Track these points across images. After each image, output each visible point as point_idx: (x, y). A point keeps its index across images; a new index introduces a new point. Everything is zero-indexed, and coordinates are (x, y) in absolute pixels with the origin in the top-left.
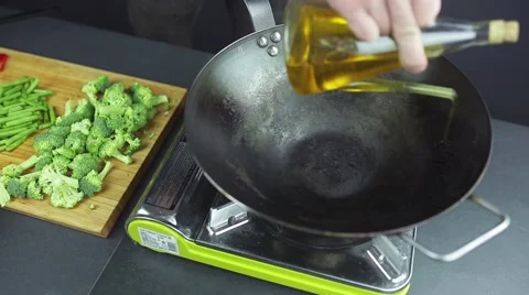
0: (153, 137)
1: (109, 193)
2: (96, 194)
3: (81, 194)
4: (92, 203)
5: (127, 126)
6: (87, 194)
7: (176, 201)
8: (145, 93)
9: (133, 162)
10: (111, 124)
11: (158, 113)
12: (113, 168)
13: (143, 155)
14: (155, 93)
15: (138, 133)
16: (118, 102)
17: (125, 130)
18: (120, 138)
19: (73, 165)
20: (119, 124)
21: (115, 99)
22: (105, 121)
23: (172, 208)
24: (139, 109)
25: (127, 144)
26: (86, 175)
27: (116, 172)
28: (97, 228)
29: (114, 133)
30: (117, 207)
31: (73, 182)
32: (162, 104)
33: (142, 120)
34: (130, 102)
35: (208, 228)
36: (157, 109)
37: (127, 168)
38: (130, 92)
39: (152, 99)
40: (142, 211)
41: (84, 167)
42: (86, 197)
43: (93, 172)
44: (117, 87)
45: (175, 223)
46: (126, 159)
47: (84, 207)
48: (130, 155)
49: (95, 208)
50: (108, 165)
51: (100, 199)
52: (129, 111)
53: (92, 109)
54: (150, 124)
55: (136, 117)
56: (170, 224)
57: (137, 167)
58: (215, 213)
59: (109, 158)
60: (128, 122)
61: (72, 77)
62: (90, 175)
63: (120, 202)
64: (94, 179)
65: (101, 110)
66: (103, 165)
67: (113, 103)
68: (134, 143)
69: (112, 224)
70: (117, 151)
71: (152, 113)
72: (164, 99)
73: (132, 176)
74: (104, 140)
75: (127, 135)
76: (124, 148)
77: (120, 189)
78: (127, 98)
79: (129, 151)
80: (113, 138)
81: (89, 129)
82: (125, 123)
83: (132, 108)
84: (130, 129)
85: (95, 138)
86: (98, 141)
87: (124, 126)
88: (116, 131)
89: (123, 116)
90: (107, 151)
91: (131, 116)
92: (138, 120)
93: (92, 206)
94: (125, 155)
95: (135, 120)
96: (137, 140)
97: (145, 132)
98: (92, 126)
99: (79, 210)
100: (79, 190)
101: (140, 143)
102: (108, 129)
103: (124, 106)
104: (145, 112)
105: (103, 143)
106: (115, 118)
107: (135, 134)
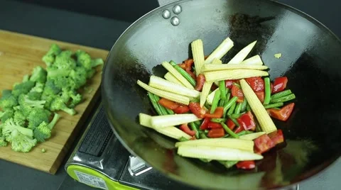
0: (91, 93)
1: (57, 138)
2: (46, 140)
3: (35, 141)
4: (43, 147)
5: (70, 85)
6: (40, 140)
8: (85, 59)
9: (77, 113)
10: (58, 84)
11: (96, 73)
12: (61, 118)
13: (83, 108)
14: (93, 58)
15: (80, 90)
16: (64, 66)
17: (69, 88)
18: (66, 94)
20: (65, 85)
21: (61, 64)
22: (53, 82)
23: (99, 155)
24: (81, 70)
25: (71, 99)
26: (38, 125)
27: (63, 121)
28: (46, 168)
29: (61, 91)
30: (63, 150)
32: (99, 66)
33: (82, 80)
34: (74, 65)
35: (130, 170)
36: (95, 69)
37: (71, 118)
38: (75, 57)
39: (91, 63)
41: (37, 120)
42: (39, 143)
43: (44, 123)
44: (64, 54)
46: (70, 112)
47: (37, 150)
48: (74, 108)
49: (46, 151)
50: (56, 116)
51: (50, 143)
52: (73, 73)
53: (46, 73)
54: (89, 82)
55: (78, 77)
56: (98, 168)
57: (79, 116)
58: (133, 160)
59: (57, 111)
60: (72, 82)
62: (41, 126)
63: (65, 146)
64: (45, 129)
65: (51, 74)
66: (52, 117)
67: (60, 68)
68: (77, 98)
69: (59, 164)
70: (63, 106)
71: (91, 74)
72: (100, 61)
73: (75, 124)
74: (54, 97)
75: (71, 92)
76: (69, 103)
77: (65, 135)
78: (72, 63)
79: (73, 104)
80: (61, 95)
81: (43, 89)
82: (69, 83)
83: (75, 70)
84: (72, 88)
85: (48, 95)
86: (49, 98)
87: (68, 86)
88: (63, 89)
89: (67, 77)
90: (56, 106)
91: (74, 78)
92: (80, 79)
93: (43, 150)
94: (70, 108)
95: (77, 80)
96: (78, 95)
97: (85, 88)
98: (44, 86)
99: (33, 153)
100: (34, 138)
101: (81, 98)
102: (56, 88)
103: (68, 69)
104: (85, 73)
105: (53, 99)
106: (60, 79)
107: (77, 91)
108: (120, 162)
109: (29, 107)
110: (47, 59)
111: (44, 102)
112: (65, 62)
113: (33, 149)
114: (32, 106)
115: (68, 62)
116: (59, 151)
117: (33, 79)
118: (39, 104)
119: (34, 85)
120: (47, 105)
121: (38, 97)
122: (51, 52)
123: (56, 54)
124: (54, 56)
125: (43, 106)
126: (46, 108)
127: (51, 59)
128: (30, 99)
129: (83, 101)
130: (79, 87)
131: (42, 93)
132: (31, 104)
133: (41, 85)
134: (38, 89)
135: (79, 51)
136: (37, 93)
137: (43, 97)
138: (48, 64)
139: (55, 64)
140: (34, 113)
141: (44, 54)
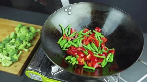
0: (35, 43)
1: (21, 61)
2: (16, 62)
3: (12, 62)
5: (27, 39)
6: (14, 62)
7: (41, 64)
8: (33, 29)
9: (29, 51)
10: (22, 39)
11: (37, 35)
12: (22, 53)
13: (32, 49)
14: (36, 29)
15: (31, 41)
16: (24, 32)
17: (26, 41)
18: (25, 43)
19: (9, 53)
20: (24, 39)
21: (23, 31)
22: (19, 38)
23: (39, 66)
24: (31, 34)
25: (27, 45)
26: (13, 56)
27: (23, 54)
28: (16, 73)
29: (22, 42)
30: (23, 66)
31: (9, 58)
33: (32, 37)
34: (28, 31)
35: (51, 72)
36: (37, 33)
37: (27, 53)
38: (28, 28)
39: (35, 31)
40: (29, 68)
41: (12, 53)
42: (13, 63)
43: (15, 55)
44: (24, 27)
45: (40, 71)
46: (26, 50)
47: (12, 66)
48: (28, 49)
49: (16, 66)
50: (21, 52)
51: (18, 63)
52: (27, 35)
53: (16, 35)
54: (34, 38)
55: (30, 36)
56: (38, 72)
57: (30, 52)
58: (53, 68)
59: (21, 50)
60: (27, 38)
61: (11, 25)
62: (14, 56)
63: (24, 64)
64: (16, 57)
65: (18, 35)
66: (19, 52)
67: (22, 32)
68: (29, 45)
69: (21, 71)
70: (24, 48)
71: (35, 35)
72: (39, 30)
73: (28, 56)
74: (20, 44)
75: (27, 42)
76: (26, 47)
77: (24, 60)
78: (27, 30)
79: (27, 47)
80: (22, 44)
81: (15, 41)
82: (26, 39)
83: (29, 33)
84: (27, 40)
85: (17, 44)
86: (18, 45)
87: (26, 40)
88: (23, 41)
89: (25, 36)
90: (20, 48)
91: (28, 36)
92: (30, 37)
93: (15, 66)
94: (26, 49)
95: (29, 37)
96: (30, 44)
97: (33, 41)
98: (16, 40)
99: (11, 67)
100: (11, 61)
101: (31, 45)
102: (21, 40)
103: (26, 33)
104: (32, 35)
105: (19, 45)
106: (22, 37)
107: (29, 42)
108: (48, 70)
109: (9, 48)
110: (17, 29)
111: (15, 46)
112: (25, 30)
113: (11, 65)
114: (10, 48)
115: (26, 30)
116: (22, 66)
117: (11, 37)
118: (13, 47)
119: (11, 39)
120: (17, 48)
121: (13, 44)
122: (18, 26)
123: (20, 27)
124: (20, 28)
125: (15, 48)
126: (16, 49)
127: (18, 29)
128: (10, 45)
129: (31, 46)
130: (30, 40)
131: (14, 43)
132: (10, 47)
133: (14, 39)
134: (13, 41)
135: (30, 26)
136: (13, 43)
137: (15, 44)
138: (17, 31)
139: (20, 31)
140: (11, 50)
141: (15, 27)
